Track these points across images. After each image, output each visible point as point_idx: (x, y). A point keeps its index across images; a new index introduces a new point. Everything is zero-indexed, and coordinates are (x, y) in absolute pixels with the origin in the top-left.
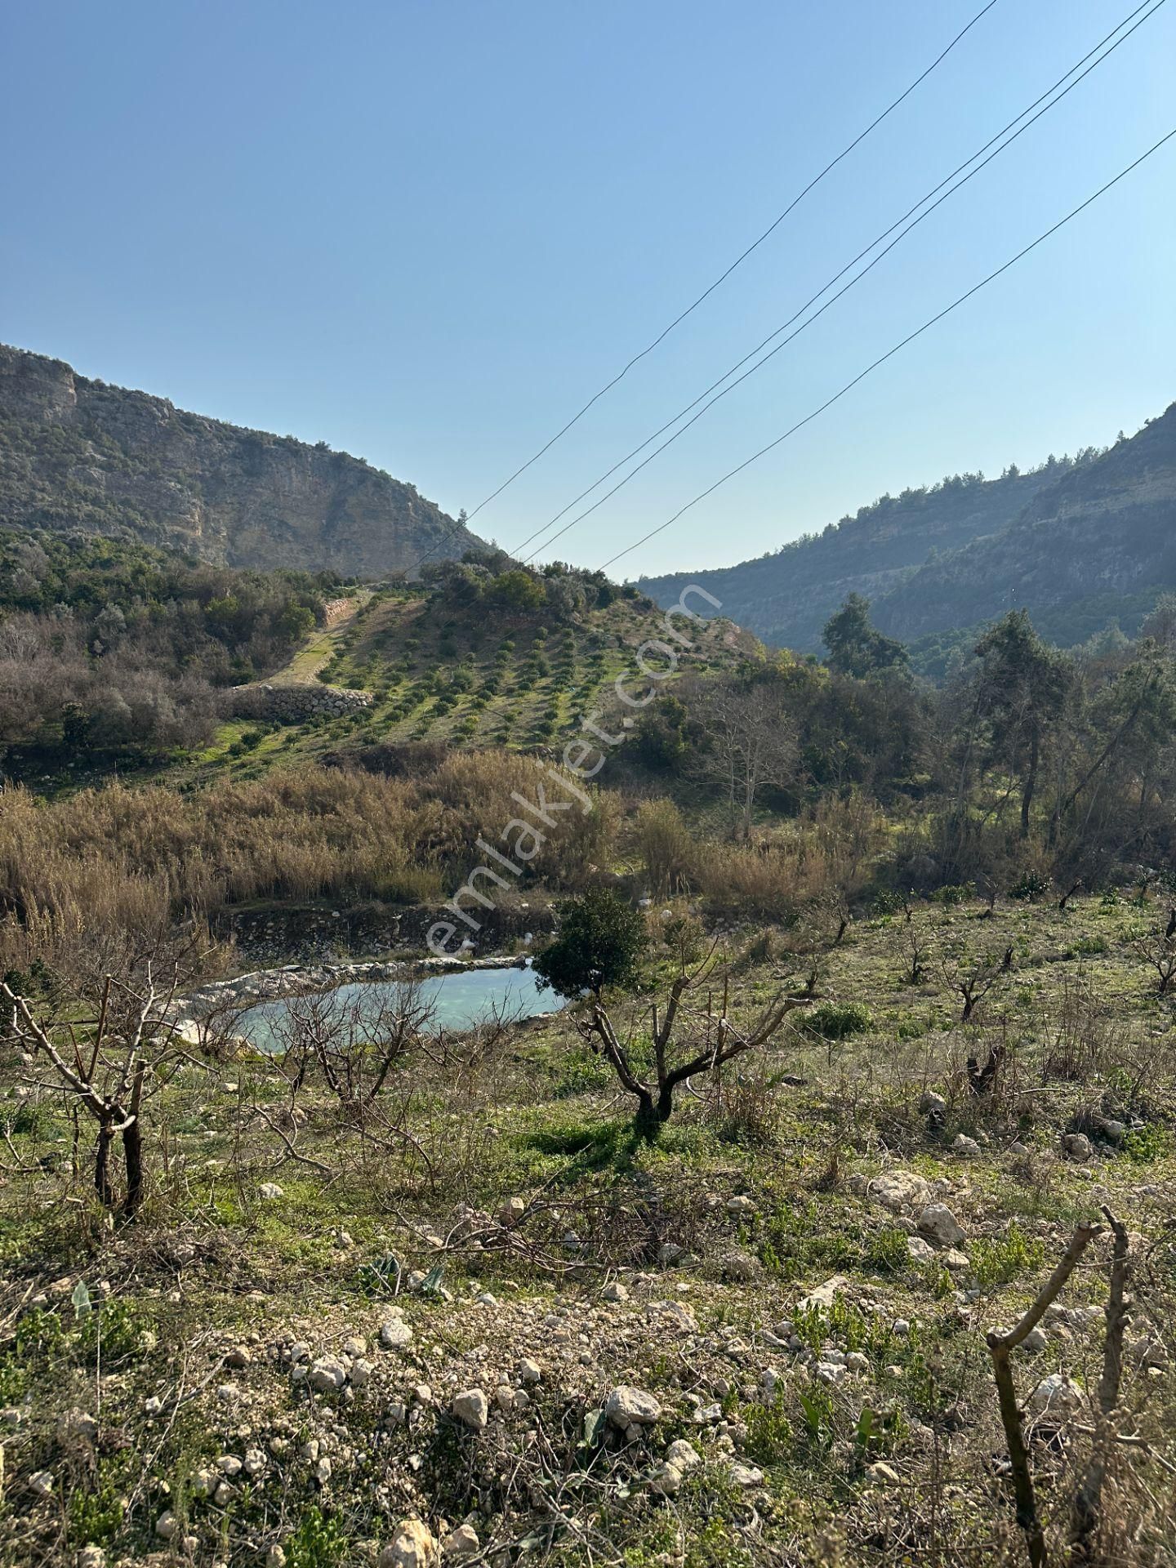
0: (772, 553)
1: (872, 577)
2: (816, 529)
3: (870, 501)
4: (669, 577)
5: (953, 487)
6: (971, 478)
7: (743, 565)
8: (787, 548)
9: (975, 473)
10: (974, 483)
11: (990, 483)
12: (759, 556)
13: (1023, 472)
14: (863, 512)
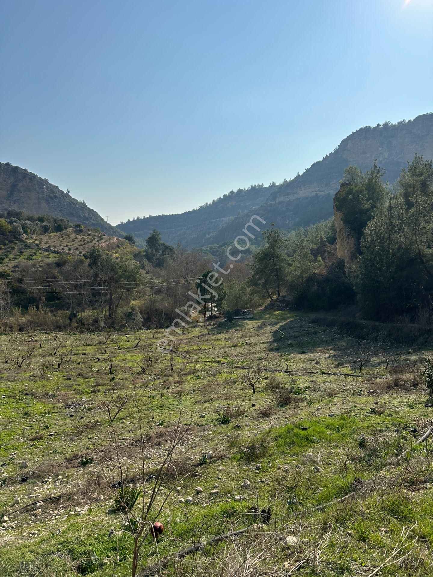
0: (195, 209)
1: (225, 219)
2: (210, 202)
3: (227, 193)
4: (159, 216)
5: (254, 188)
6: (259, 185)
7: (186, 213)
8: (201, 207)
9: (261, 184)
10: (261, 187)
11: (266, 188)
12: (191, 210)
13: (277, 184)
14: (225, 196)
